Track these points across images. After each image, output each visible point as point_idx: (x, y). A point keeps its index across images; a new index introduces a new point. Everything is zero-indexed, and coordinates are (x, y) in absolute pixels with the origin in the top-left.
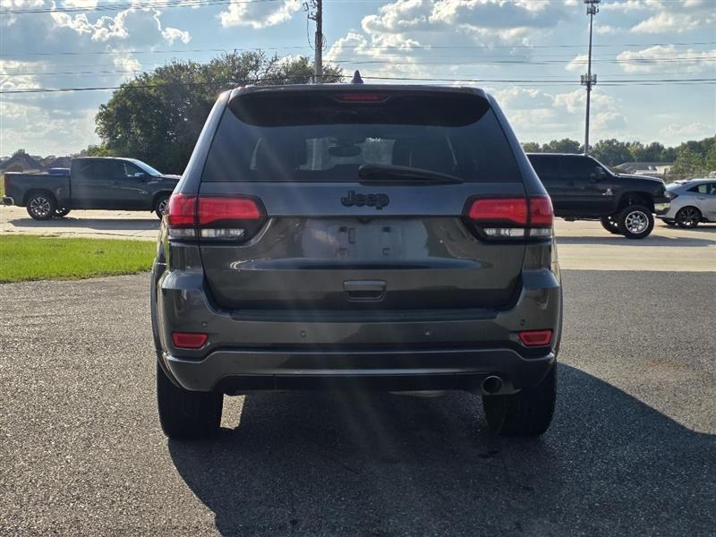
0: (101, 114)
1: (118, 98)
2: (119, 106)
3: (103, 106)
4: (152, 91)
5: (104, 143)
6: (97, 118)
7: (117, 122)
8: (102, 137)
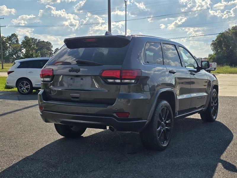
0: (212, 43)
1: (218, 38)
2: (218, 40)
3: (213, 41)
4: (230, 35)
5: (214, 53)
6: (211, 45)
7: (218, 46)
8: (213, 51)
